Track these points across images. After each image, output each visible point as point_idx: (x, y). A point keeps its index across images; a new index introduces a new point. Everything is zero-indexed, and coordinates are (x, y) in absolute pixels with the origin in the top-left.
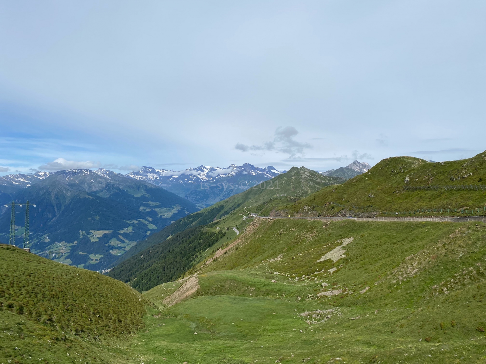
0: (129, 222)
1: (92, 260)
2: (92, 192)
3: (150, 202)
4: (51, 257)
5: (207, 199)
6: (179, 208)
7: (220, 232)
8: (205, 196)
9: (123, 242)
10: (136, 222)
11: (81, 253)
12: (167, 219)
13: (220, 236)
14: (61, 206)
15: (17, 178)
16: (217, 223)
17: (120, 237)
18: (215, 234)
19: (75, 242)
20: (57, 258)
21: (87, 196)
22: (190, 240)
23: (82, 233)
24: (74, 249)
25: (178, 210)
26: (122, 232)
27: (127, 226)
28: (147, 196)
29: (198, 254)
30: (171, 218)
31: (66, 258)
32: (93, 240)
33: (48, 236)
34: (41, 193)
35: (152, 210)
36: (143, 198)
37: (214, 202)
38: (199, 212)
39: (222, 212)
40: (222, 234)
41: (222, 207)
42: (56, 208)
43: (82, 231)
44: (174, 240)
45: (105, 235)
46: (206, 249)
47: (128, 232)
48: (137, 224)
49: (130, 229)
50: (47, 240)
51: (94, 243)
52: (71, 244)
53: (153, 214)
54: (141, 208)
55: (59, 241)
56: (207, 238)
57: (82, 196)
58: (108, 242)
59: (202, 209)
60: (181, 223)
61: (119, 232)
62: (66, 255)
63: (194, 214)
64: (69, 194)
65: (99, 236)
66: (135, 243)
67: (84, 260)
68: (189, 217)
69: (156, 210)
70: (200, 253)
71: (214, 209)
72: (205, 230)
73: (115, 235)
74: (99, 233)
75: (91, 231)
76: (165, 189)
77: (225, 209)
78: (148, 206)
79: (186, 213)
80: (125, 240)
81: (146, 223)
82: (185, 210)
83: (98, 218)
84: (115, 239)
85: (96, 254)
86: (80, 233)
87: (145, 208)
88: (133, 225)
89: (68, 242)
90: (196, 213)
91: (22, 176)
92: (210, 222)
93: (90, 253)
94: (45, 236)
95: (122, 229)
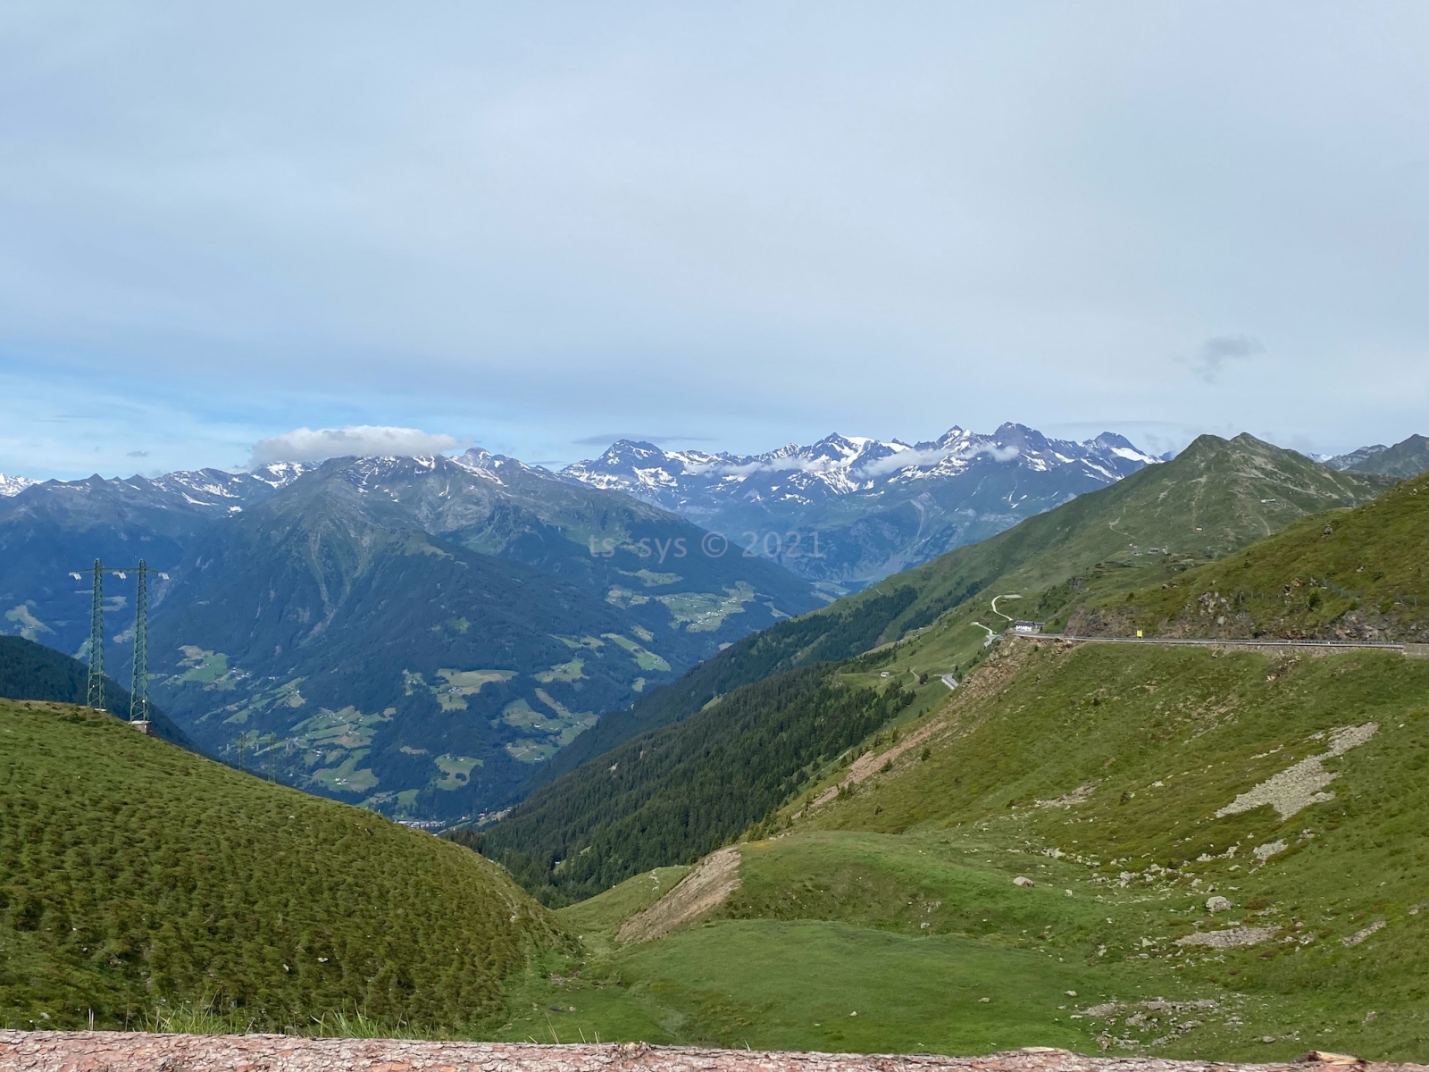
1: (445, 775)
2: (444, 535)
3: (643, 573)
4: (310, 760)
5: (853, 563)
6: (750, 596)
7: (893, 690)
8: (846, 551)
9: (552, 715)
10: (595, 643)
11: (407, 749)
12: (704, 635)
13: (891, 704)
15: (200, 483)
16: (884, 656)
17: (542, 695)
18: (875, 695)
19: (390, 711)
20: (333, 765)
21: (430, 549)
22: (780, 716)
23: (412, 679)
24: (384, 735)
25: (745, 605)
26: (547, 678)
27: (566, 656)
29: (808, 769)
30: (720, 631)
31: (360, 765)
32: (447, 706)
33: (300, 687)
34: (276, 536)
35: (653, 602)
36: (621, 557)
37: (876, 575)
38: (819, 612)
39: (909, 614)
40: (901, 701)
41: (908, 596)
42: (324, 589)
43: (412, 671)
44: (728, 712)
45: (489, 688)
46: (837, 753)
47: (567, 678)
48: (599, 649)
49: (574, 670)
50: (297, 701)
51: (451, 714)
52: (376, 718)
53: (655, 615)
54: (614, 595)
55: (336, 707)
56: (843, 709)
57: (412, 547)
58: (499, 713)
60: (754, 651)
61: (538, 677)
62: (359, 755)
63: (801, 617)
64: (366, 541)
65: (469, 691)
66: (591, 720)
67: (419, 773)
68: (785, 628)
69: (666, 600)
70: (817, 767)
71: (875, 601)
72: (837, 680)
73: (524, 688)
74: (471, 682)
75: (442, 674)
76: (698, 522)
77: (920, 605)
78: (637, 586)
79: (776, 614)
80: (558, 707)
81: (632, 646)
82: (771, 605)
83: (464, 626)
84: (522, 703)
85: (458, 752)
86: (404, 678)
87: (628, 593)
88: (585, 654)
89: (366, 711)
90: (810, 614)
91: (216, 475)
92: (860, 650)
93: (441, 750)
94: (291, 685)
95: (548, 670)
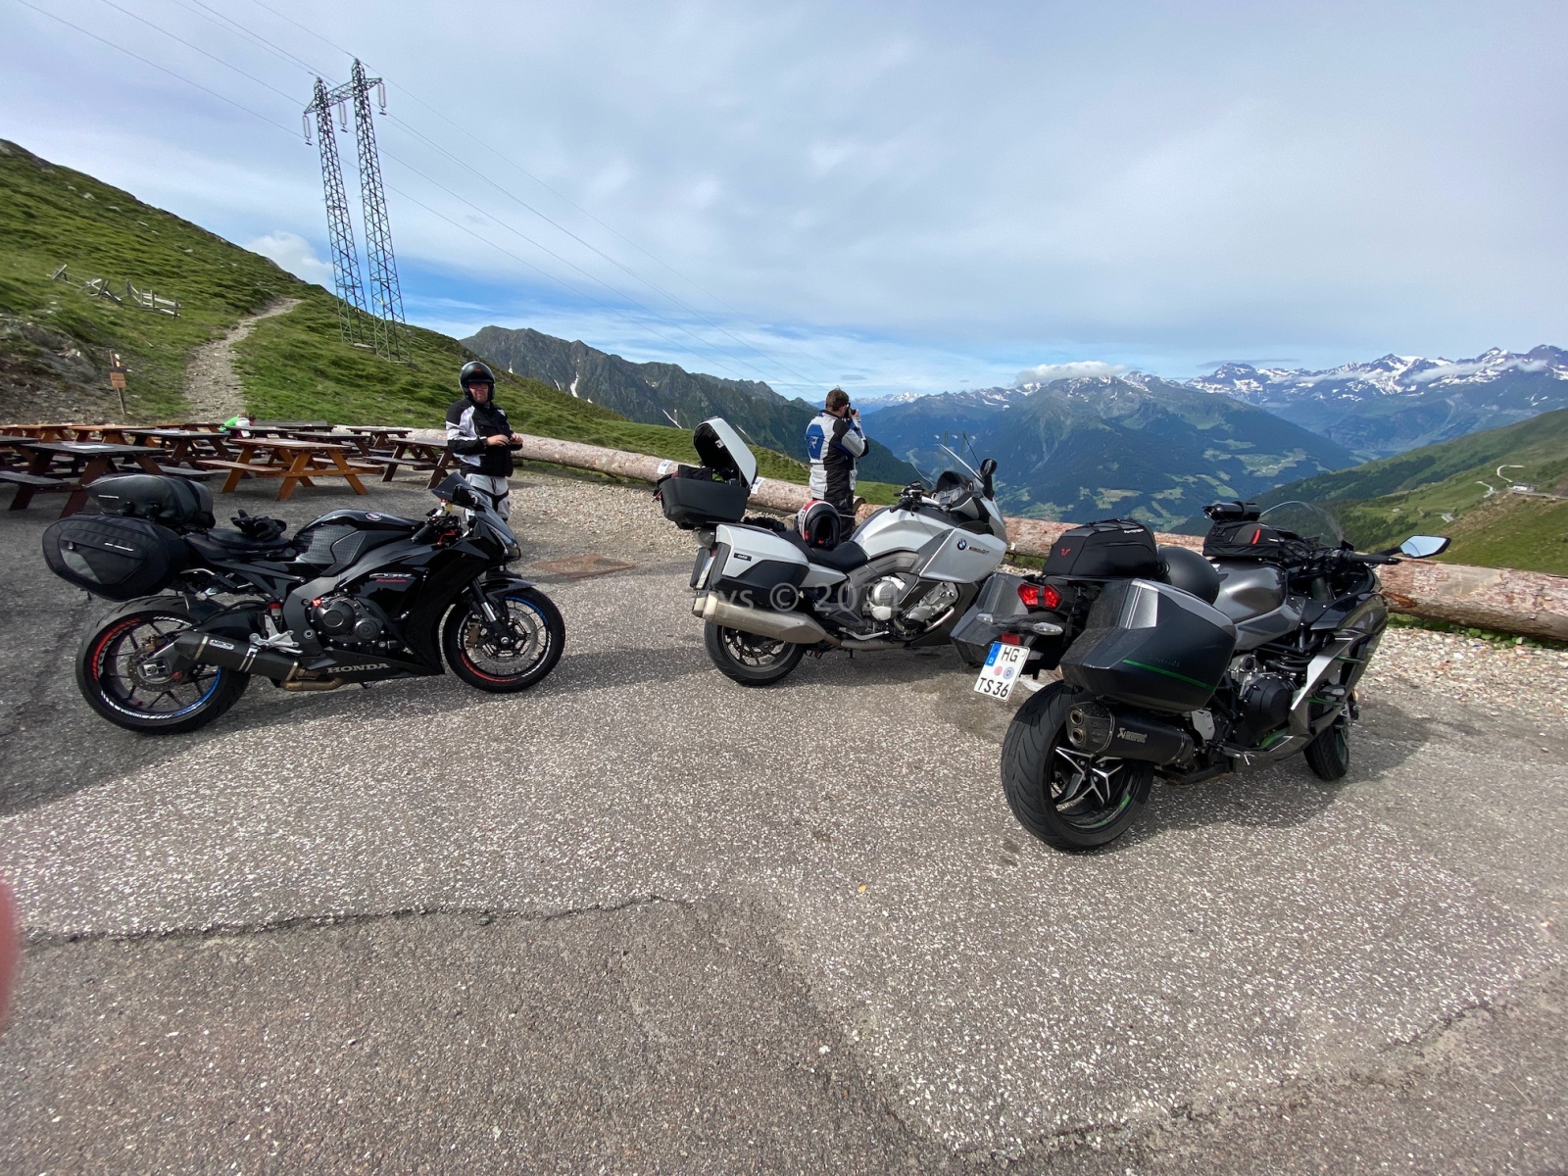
0: (1177, 479)
2: (1111, 419)
3: (1230, 442)
5: (1387, 439)
6: (1302, 457)
7: (1400, 520)
8: (1385, 430)
9: (1160, 516)
10: (1191, 479)
12: (1265, 479)
13: (1397, 528)
14: (1053, 443)
15: (991, 394)
16: (1399, 499)
17: (1155, 505)
18: (1385, 522)
19: (1070, 506)
21: (1101, 426)
23: (1084, 491)
25: (1297, 462)
26: (1160, 496)
27: (1172, 485)
28: (1226, 427)
30: (1276, 477)
32: (1101, 506)
33: (1028, 491)
34: (1024, 419)
35: (1233, 458)
36: (1216, 432)
37: (1405, 447)
38: (1354, 469)
39: (1427, 473)
40: (1406, 527)
41: (1429, 461)
42: (1044, 445)
43: (1085, 487)
45: (1125, 499)
47: (1172, 498)
48: (1194, 483)
49: (1176, 493)
50: (1026, 498)
51: (1103, 510)
52: (1064, 509)
53: (1234, 466)
54: (1209, 453)
55: (1044, 502)
57: (1092, 425)
58: (1129, 512)
59: (1365, 462)
60: (1299, 490)
61: (1154, 495)
63: (1338, 472)
64: (1068, 422)
65: (1114, 500)
68: (1325, 477)
69: (1242, 457)
71: (1400, 464)
72: (1358, 511)
73: (1144, 501)
74: (1116, 495)
75: (1100, 490)
76: (1274, 412)
77: (1436, 468)
78: (1225, 449)
79: (1320, 469)
80: (1164, 512)
81: (1215, 483)
82: (1317, 463)
83: (1116, 466)
84: (1143, 508)
86: (1079, 491)
87: (1218, 453)
88: (1185, 485)
89: (1059, 505)
90: (1347, 470)
91: (999, 391)
92: (1380, 494)
94: (1024, 491)
95: (1161, 491)
